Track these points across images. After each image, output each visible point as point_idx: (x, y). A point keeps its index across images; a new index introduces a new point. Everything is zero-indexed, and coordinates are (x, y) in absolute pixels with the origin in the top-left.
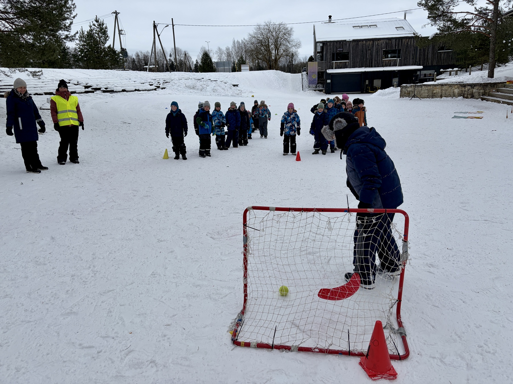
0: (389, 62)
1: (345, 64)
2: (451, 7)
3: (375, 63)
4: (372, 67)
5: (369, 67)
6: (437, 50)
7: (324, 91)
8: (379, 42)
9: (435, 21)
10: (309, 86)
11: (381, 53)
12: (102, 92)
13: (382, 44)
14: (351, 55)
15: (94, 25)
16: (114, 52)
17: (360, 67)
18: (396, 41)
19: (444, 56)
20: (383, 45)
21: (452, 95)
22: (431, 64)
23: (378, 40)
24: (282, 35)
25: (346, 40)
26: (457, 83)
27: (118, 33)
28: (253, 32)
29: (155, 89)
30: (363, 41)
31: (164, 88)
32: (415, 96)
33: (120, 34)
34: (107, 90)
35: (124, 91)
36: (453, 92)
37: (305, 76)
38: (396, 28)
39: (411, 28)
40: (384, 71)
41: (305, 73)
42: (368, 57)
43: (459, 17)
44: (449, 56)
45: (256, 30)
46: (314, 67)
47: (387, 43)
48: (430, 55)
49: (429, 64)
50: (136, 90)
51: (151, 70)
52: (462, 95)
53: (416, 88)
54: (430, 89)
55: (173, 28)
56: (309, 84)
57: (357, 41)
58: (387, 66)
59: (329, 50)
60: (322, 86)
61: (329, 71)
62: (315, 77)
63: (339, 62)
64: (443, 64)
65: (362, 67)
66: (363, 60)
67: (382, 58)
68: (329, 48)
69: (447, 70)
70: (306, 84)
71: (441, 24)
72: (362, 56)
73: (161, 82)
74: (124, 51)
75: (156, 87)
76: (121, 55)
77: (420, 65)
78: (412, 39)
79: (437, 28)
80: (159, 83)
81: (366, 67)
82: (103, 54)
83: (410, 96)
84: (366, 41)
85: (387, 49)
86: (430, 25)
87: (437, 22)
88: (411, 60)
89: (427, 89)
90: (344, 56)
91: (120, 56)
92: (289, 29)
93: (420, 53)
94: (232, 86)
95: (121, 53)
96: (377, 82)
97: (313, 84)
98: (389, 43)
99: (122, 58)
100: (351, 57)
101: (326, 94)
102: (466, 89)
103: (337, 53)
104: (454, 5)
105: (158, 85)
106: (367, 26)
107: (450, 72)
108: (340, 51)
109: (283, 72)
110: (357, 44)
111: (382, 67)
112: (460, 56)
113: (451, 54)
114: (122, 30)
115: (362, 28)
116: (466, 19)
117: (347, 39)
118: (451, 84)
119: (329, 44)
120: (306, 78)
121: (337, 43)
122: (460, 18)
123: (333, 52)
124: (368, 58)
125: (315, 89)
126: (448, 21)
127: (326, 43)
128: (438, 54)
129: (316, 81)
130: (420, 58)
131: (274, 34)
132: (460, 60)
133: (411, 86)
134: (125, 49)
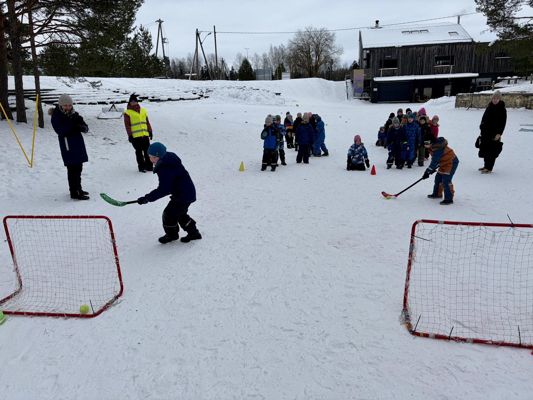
0: (442, 69)
1: (393, 72)
2: (513, 11)
3: (426, 70)
4: (422, 74)
5: (419, 75)
6: (494, 57)
7: (370, 100)
8: (431, 48)
9: (495, 27)
10: (354, 94)
11: (433, 59)
12: (149, 101)
13: (433, 51)
14: (400, 62)
15: (139, 34)
16: (158, 60)
17: (409, 75)
18: (449, 47)
19: (502, 63)
20: (435, 51)
21: (513, 105)
22: (488, 71)
23: (430, 46)
24: (324, 41)
25: (395, 47)
26: (519, 93)
27: (161, 41)
28: (293, 38)
29: (199, 98)
30: (413, 47)
31: (208, 97)
32: (472, 106)
33: (163, 42)
34: (154, 99)
35: (169, 99)
36: (515, 102)
37: (349, 84)
38: (449, 33)
39: (465, 33)
40: (436, 79)
41: (349, 81)
42: (419, 64)
43: (521, 23)
44: (508, 63)
45: (297, 36)
46: (360, 75)
47: (439, 50)
48: (486, 62)
49: (485, 71)
50: (181, 99)
51: (193, 78)
52: (525, 105)
53: (473, 98)
54: (489, 99)
55: (215, 36)
56: (355, 92)
57: (407, 48)
58: (439, 74)
59: (376, 57)
60: (368, 95)
61: (377, 79)
62: (361, 85)
63: (387, 70)
64: (501, 71)
65: (411, 75)
66: (413, 67)
67: (434, 65)
68: (376, 55)
69: (505, 78)
70: (351, 92)
71: (501, 29)
72: (412, 63)
73: (204, 91)
74: (166, 59)
75: (199, 96)
76: (164, 63)
77: (475, 72)
78: (467, 45)
79: (497, 34)
80: (202, 91)
81: (416, 75)
82: (147, 62)
83: (467, 106)
84: (416, 47)
85: (439, 55)
86: (489, 31)
87: (497, 28)
88: (466, 67)
89: (486, 99)
90: (392, 63)
91: (163, 65)
92: (331, 34)
93: (475, 59)
94: (275, 94)
95: (164, 61)
96: (428, 91)
97: (359, 92)
98: (441, 49)
99: (164, 66)
100: (400, 65)
101: (373, 103)
102: (529, 99)
103: (385, 61)
104: (516, 10)
105: (202, 94)
106: (418, 31)
107: (509, 80)
108: (388, 58)
109: (325, 80)
110: (407, 51)
111: (434, 74)
112: (520, 63)
113: (509, 61)
114: (165, 39)
115: (412, 33)
116: (529, 25)
117: (396, 45)
118: (512, 94)
119: (376, 50)
120: (350, 86)
121: (385, 49)
122: (523, 24)
123: (381, 59)
124: (418, 67)
125: (361, 98)
126: (509, 26)
127: (374, 50)
128: (495, 61)
129: (362, 89)
130: (475, 65)
131: (315, 39)
132: (519, 67)
133: (468, 96)
134: (168, 57)
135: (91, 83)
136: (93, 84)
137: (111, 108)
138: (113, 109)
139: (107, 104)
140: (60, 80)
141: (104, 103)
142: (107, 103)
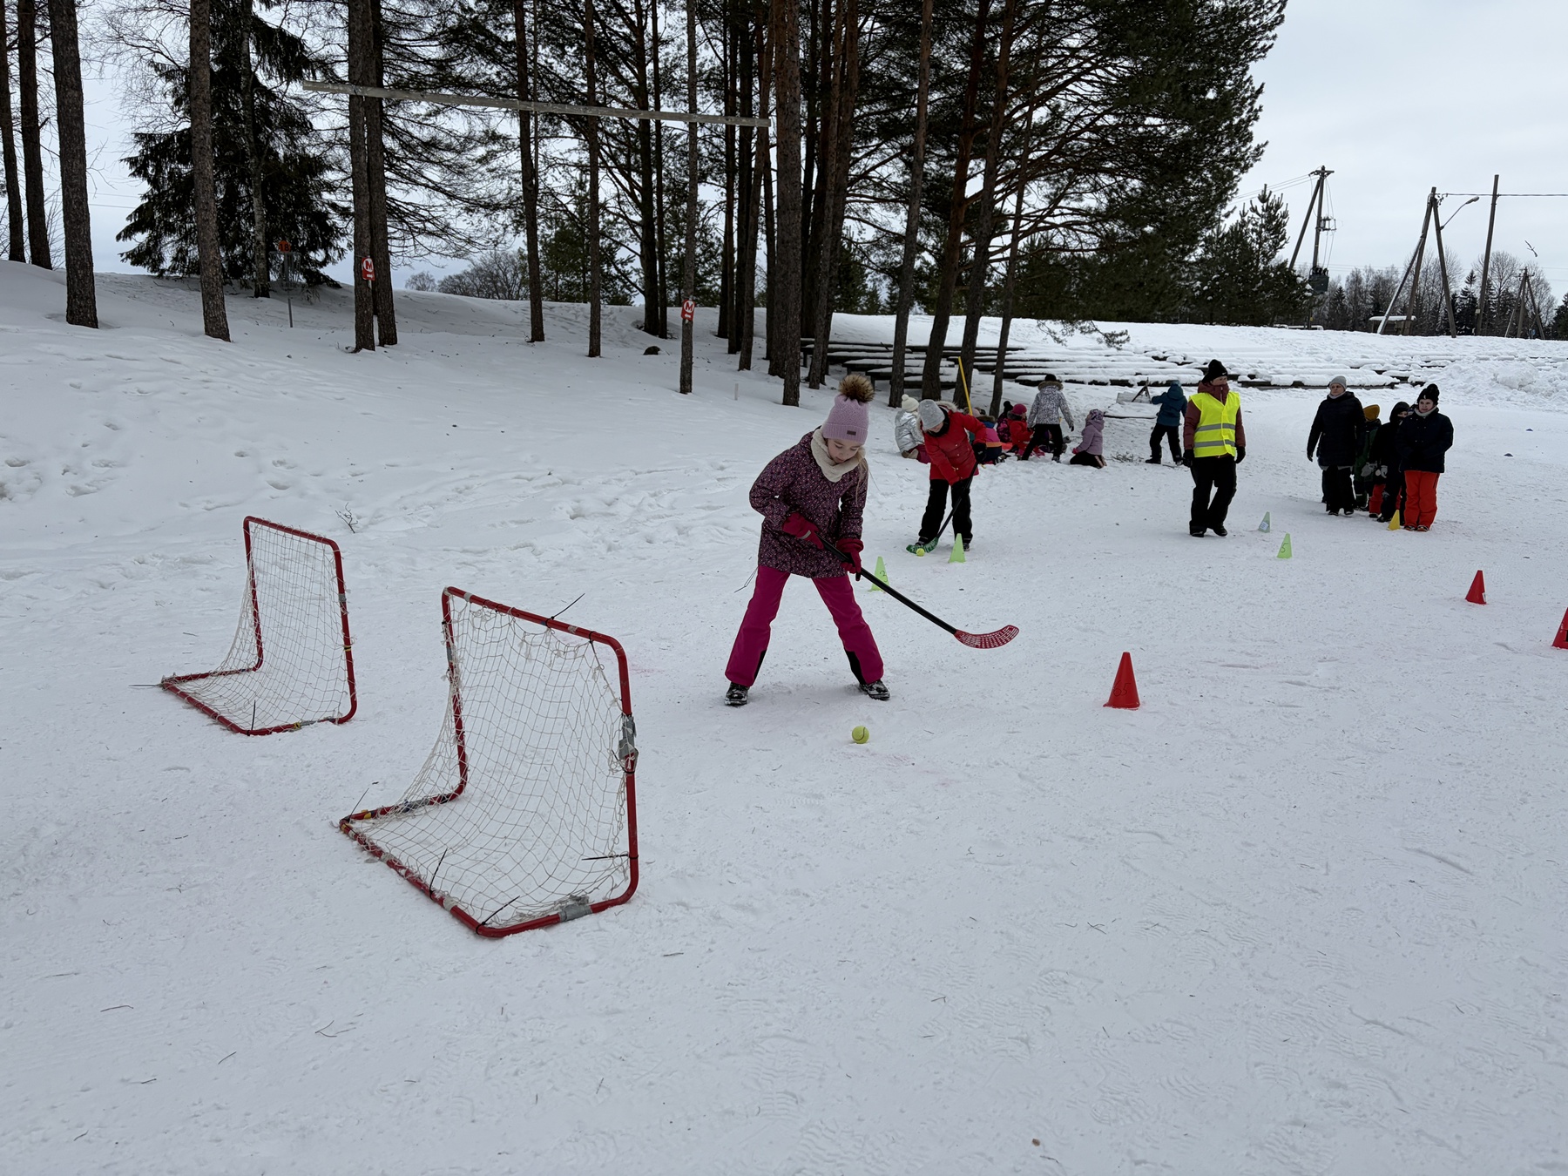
16: (1292, 278)
33: (1319, 228)
55: (1494, 205)
74: (1319, 274)
95: (1310, 280)
99: (1310, 294)
114: (1327, 219)
134: (1325, 270)
135: (1105, 335)
136: (1110, 339)
137: (1139, 394)
138: (1144, 397)
139: (1131, 386)
140: (1045, 328)
141: (1124, 383)
142: (1132, 383)
